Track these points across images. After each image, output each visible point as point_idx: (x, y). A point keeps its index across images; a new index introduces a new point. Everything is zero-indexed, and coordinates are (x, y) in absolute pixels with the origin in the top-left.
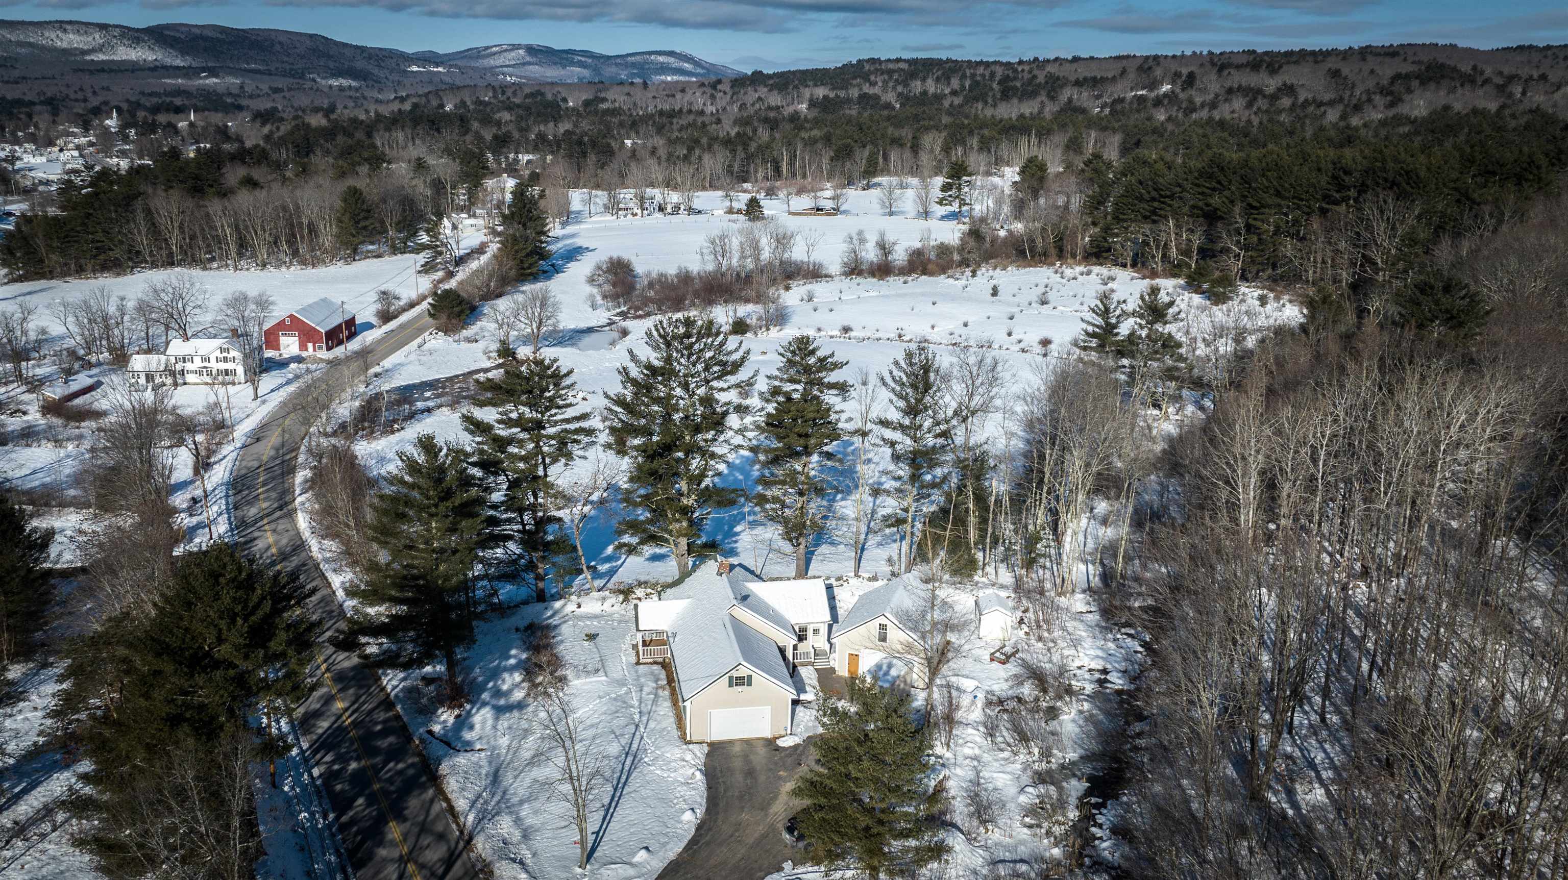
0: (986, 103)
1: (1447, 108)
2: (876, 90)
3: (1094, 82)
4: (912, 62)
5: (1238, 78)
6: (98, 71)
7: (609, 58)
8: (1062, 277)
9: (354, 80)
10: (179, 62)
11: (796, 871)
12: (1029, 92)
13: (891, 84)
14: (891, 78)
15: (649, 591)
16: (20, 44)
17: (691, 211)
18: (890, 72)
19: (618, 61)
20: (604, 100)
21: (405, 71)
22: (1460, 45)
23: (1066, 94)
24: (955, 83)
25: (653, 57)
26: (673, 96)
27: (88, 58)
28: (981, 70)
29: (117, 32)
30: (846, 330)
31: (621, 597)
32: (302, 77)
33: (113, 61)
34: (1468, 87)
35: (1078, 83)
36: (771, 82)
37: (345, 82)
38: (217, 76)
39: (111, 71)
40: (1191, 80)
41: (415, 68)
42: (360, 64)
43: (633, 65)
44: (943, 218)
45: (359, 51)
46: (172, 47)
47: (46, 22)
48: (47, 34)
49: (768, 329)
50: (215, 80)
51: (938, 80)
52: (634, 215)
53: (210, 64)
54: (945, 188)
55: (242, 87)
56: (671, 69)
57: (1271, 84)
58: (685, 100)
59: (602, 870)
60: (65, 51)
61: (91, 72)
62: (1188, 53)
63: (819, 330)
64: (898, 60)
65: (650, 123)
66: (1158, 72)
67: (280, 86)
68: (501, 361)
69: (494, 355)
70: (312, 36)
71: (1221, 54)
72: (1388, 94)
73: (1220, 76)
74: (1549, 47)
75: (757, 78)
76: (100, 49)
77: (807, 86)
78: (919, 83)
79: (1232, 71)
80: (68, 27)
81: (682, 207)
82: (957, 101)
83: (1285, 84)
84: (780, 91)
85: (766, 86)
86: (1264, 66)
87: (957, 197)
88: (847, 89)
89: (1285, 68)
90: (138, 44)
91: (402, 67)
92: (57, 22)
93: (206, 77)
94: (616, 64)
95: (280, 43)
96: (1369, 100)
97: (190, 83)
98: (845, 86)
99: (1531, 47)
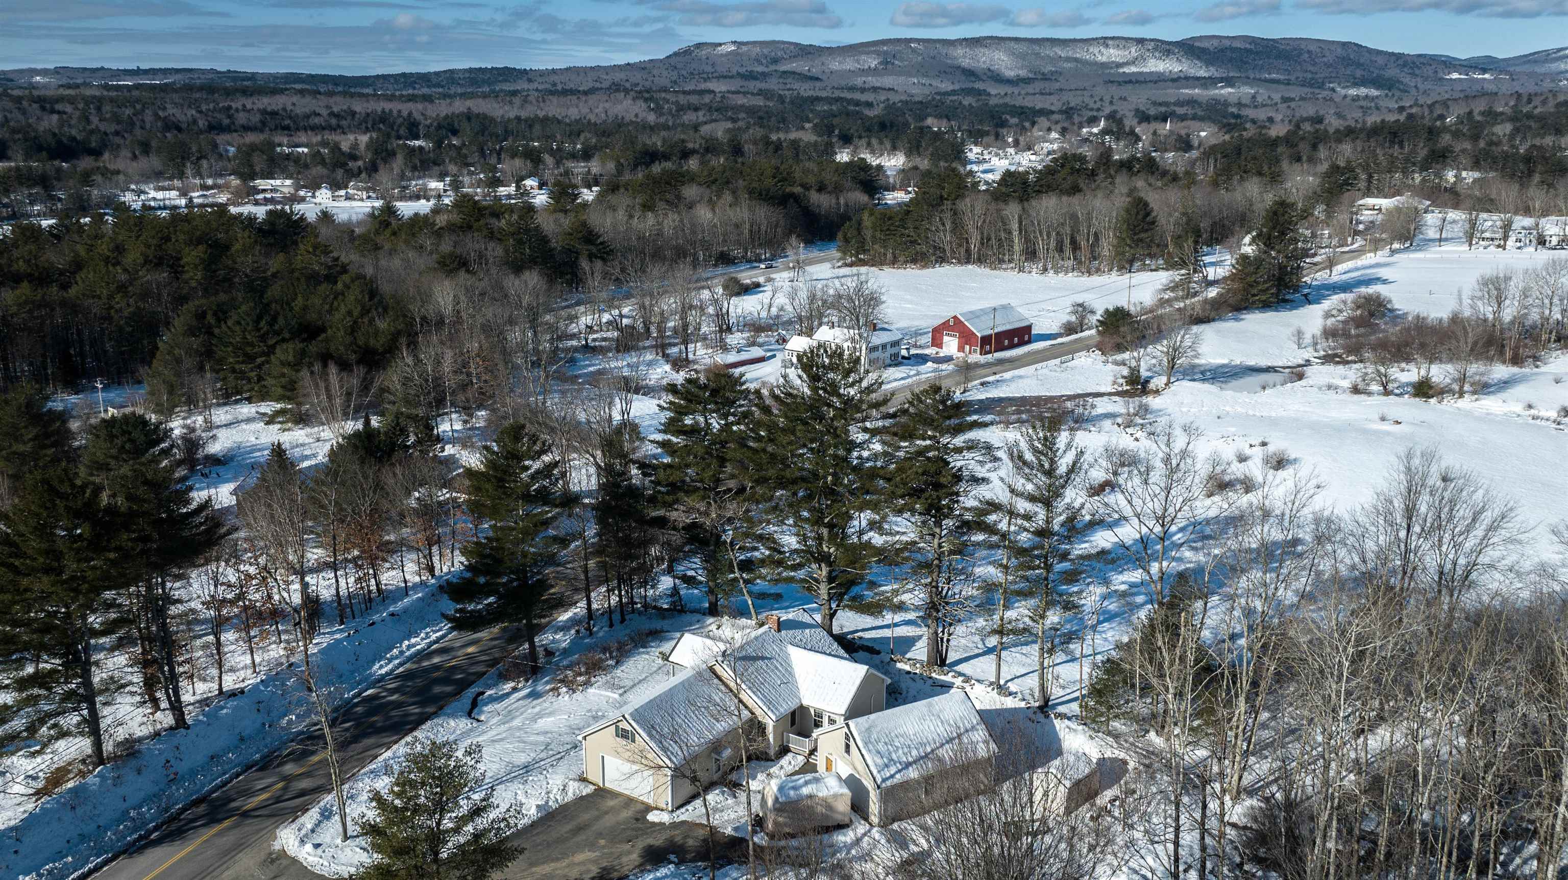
6: (1126, 82)
9: (1377, 89)
10: (1202, 73)
16: (1068, 59)
21: (1441, 79)
27: (1121, 70)
29: (1151, 46)
32: (1321, 86)
33: (1141, 73)
37: (1363, 91)
38: (1232, 86)
39: (1137, 82)
41: (1455, 76)
42: (1392, 72)
45: (1393, 59)
46: (1199, 58)
47: (1093, 39)
48: (1091, 50)
50: (1230, 90)
53: (1231, 74)
55: (1254, 97)
60: (1104, 65)
61: (1119, 84)
67: (1293, 96)
70: (1344, 44)
76: (1133, 62)
80: (1110, 42)
90: (1168, 56)
91: (1441, 75)
92: (1102, 38)
93: (1222, 87)
95: (1309, 52)
97: (1205, 93)
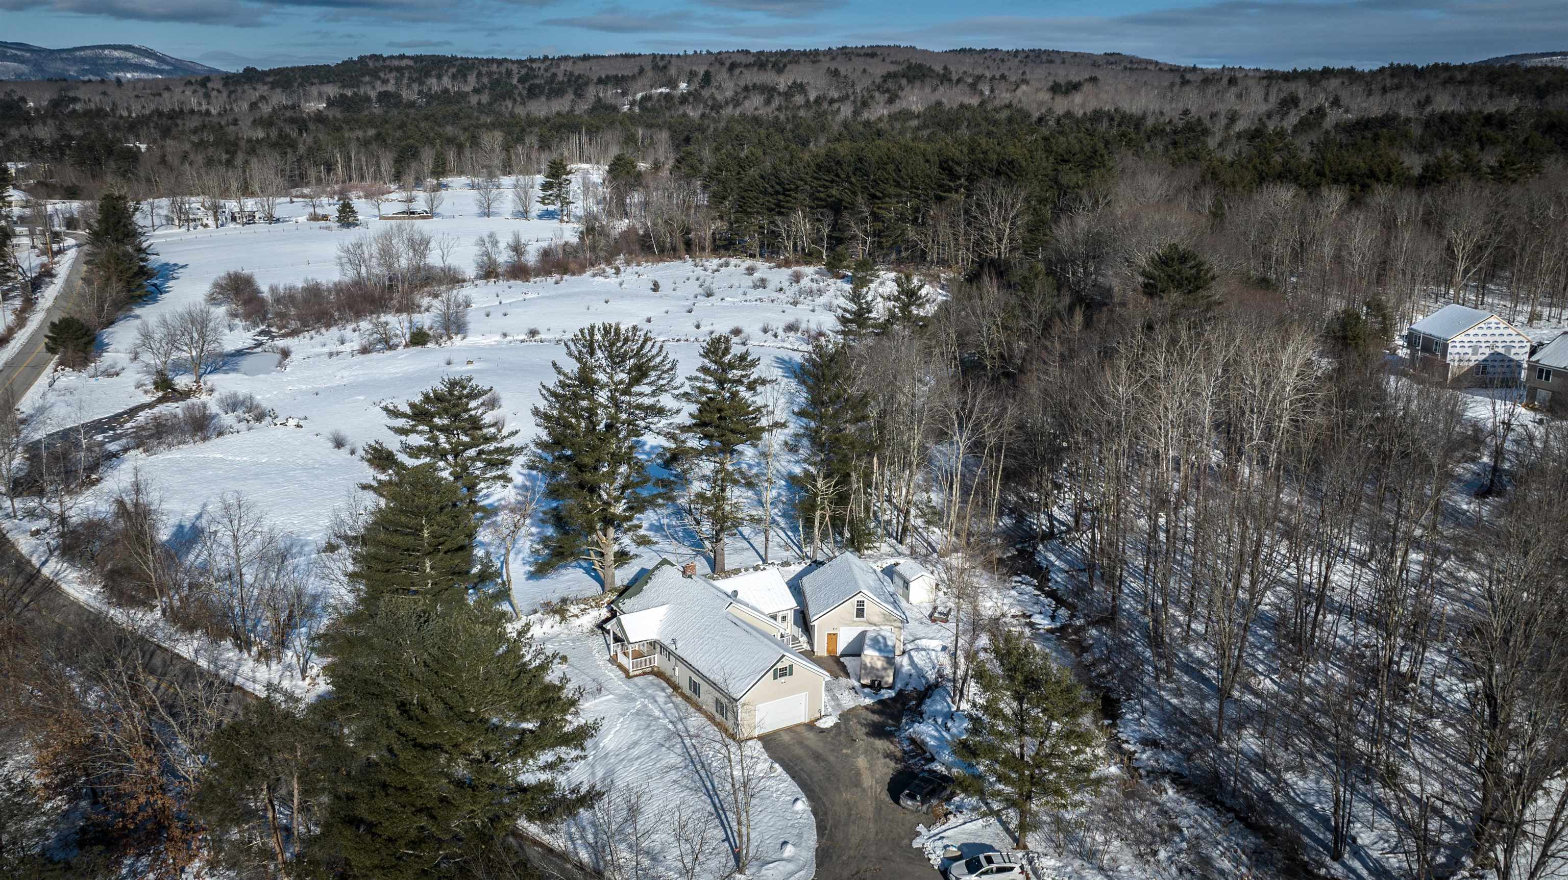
0: (515, 101)
1: (939, 104)
2: (390, 87)
3: (618, 81)
4: (417, 59)
5: (752, 77)
7: (52, 52)
8: (705, 270)
11: (933, 832)
12: (557, 92)
13: (405, 81)
14: (402, 75)
15: (582, 606)
17: (271, 219)
18: (399, 69)
19: (64, 55)
20: (75, 100)
22: (918, 47)
23: (591, 92)
24: (472, 79)
25: (106, 52)
26: (160, 95)
28: (494, 68)
30: (533, 333)
31: (558, 618)
34: (946, 84)
35: (600, 81)
36: (270, 79)
40: (707, 79)
43: (83, 60)
44: (540, 217)
49: (450, 338)
51: (454, 77)
52: (206, 226)
54: (546, 187)
56: (131, 65)
57: (783, 82)
58: (175, 99)
59: (763, 872)
62: (690, 52)
63: (505, 335)
64: (402, 57)
65: (152, 125)
66: (673, 71)
68: (160, 394)
69: (151, 387)
71: (720, 53)
72: (885, 92)
73: (732, 75)
74: (984, 51)
75: (251, 76)
77: (312, 84)
78: (434, 81)
79: (745, 71)
81: (257, 215)
82: (485, 98)
83: (795, 83)
84: (284, 89)
85: (265, 84)
86: (770, 65)
87: (558, 196)
88: (358, 86)
89: (789, 67)
94: (62, 59)
96: (872, 97)
98: (355, 82)
99: (971, 50)
